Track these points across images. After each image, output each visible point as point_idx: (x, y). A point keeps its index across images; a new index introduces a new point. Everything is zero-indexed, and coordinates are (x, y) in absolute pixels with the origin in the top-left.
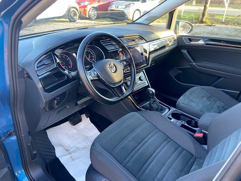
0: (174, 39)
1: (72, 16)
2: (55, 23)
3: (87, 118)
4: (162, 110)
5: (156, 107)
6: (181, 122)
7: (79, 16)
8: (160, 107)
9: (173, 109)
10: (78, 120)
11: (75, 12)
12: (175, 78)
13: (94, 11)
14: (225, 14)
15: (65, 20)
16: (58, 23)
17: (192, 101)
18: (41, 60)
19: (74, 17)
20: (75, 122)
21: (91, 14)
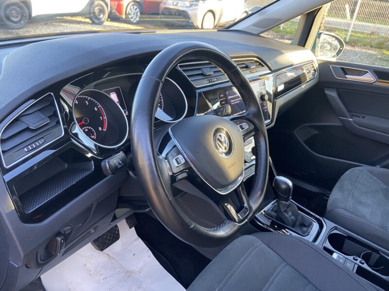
0: (313, 67)
1: (97, 13)
2: (65, 24)
3: (130, 228)
4: (304, 226)
5: (292, 220)
6: (354, 259)
7: (108, 15)
8: (300, 218)
9: (328, 226)
10: (110, 236)
11: (102, 6)
12: (306, 144)
13: (135, 7)
14: (351, 29)
15: (83, 20)
16: (71, 25)
17: (361, 203)
18: (20, 116)
19: (100, 15)
20: (105, 243)
21: (130, 12)
